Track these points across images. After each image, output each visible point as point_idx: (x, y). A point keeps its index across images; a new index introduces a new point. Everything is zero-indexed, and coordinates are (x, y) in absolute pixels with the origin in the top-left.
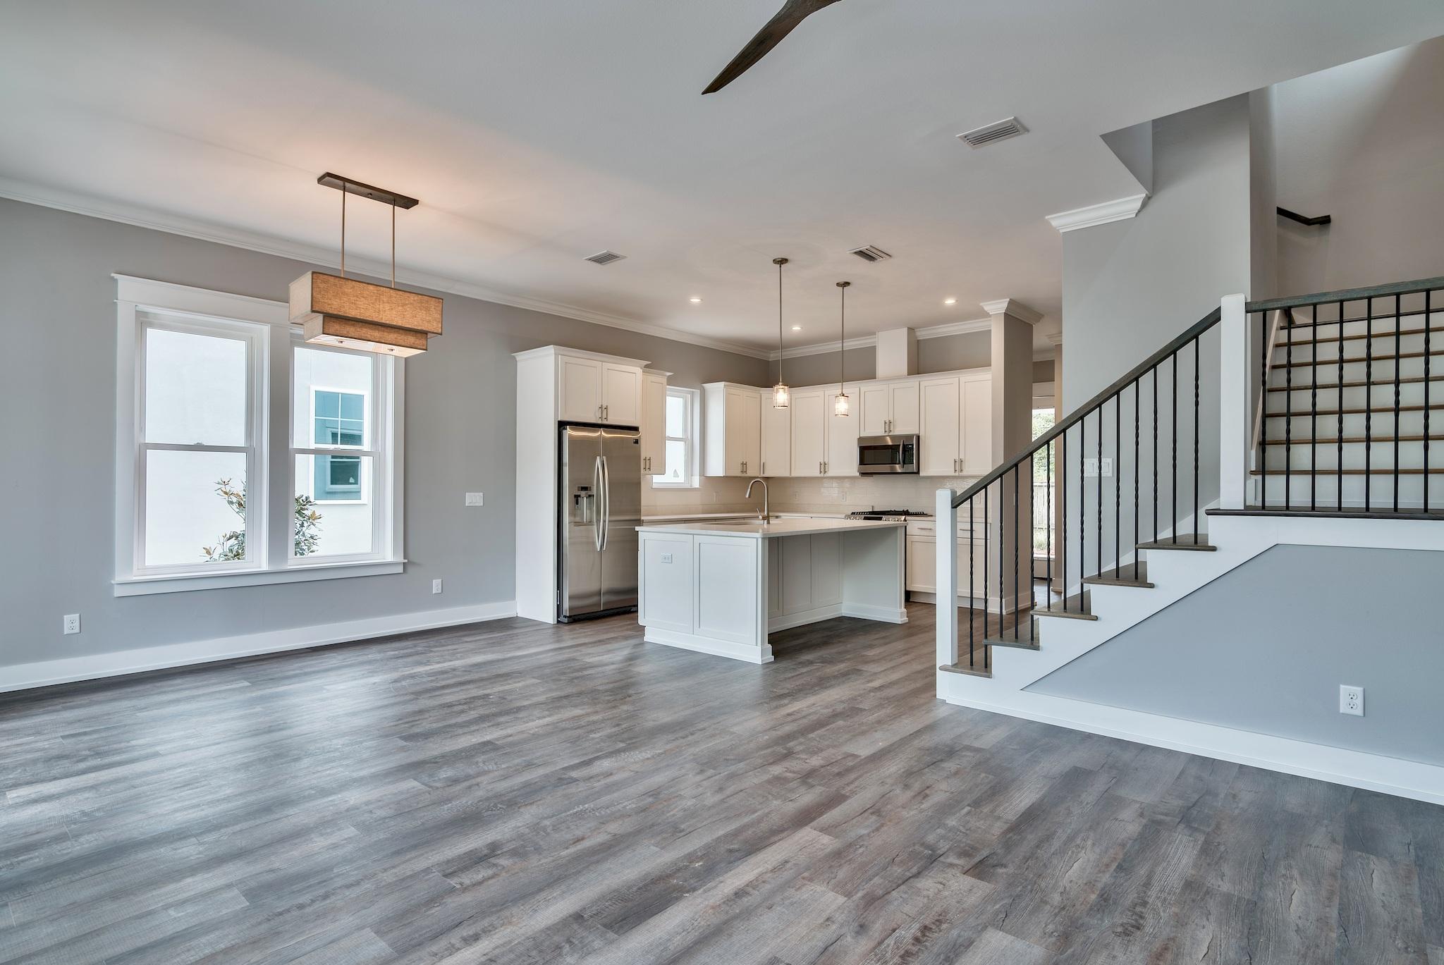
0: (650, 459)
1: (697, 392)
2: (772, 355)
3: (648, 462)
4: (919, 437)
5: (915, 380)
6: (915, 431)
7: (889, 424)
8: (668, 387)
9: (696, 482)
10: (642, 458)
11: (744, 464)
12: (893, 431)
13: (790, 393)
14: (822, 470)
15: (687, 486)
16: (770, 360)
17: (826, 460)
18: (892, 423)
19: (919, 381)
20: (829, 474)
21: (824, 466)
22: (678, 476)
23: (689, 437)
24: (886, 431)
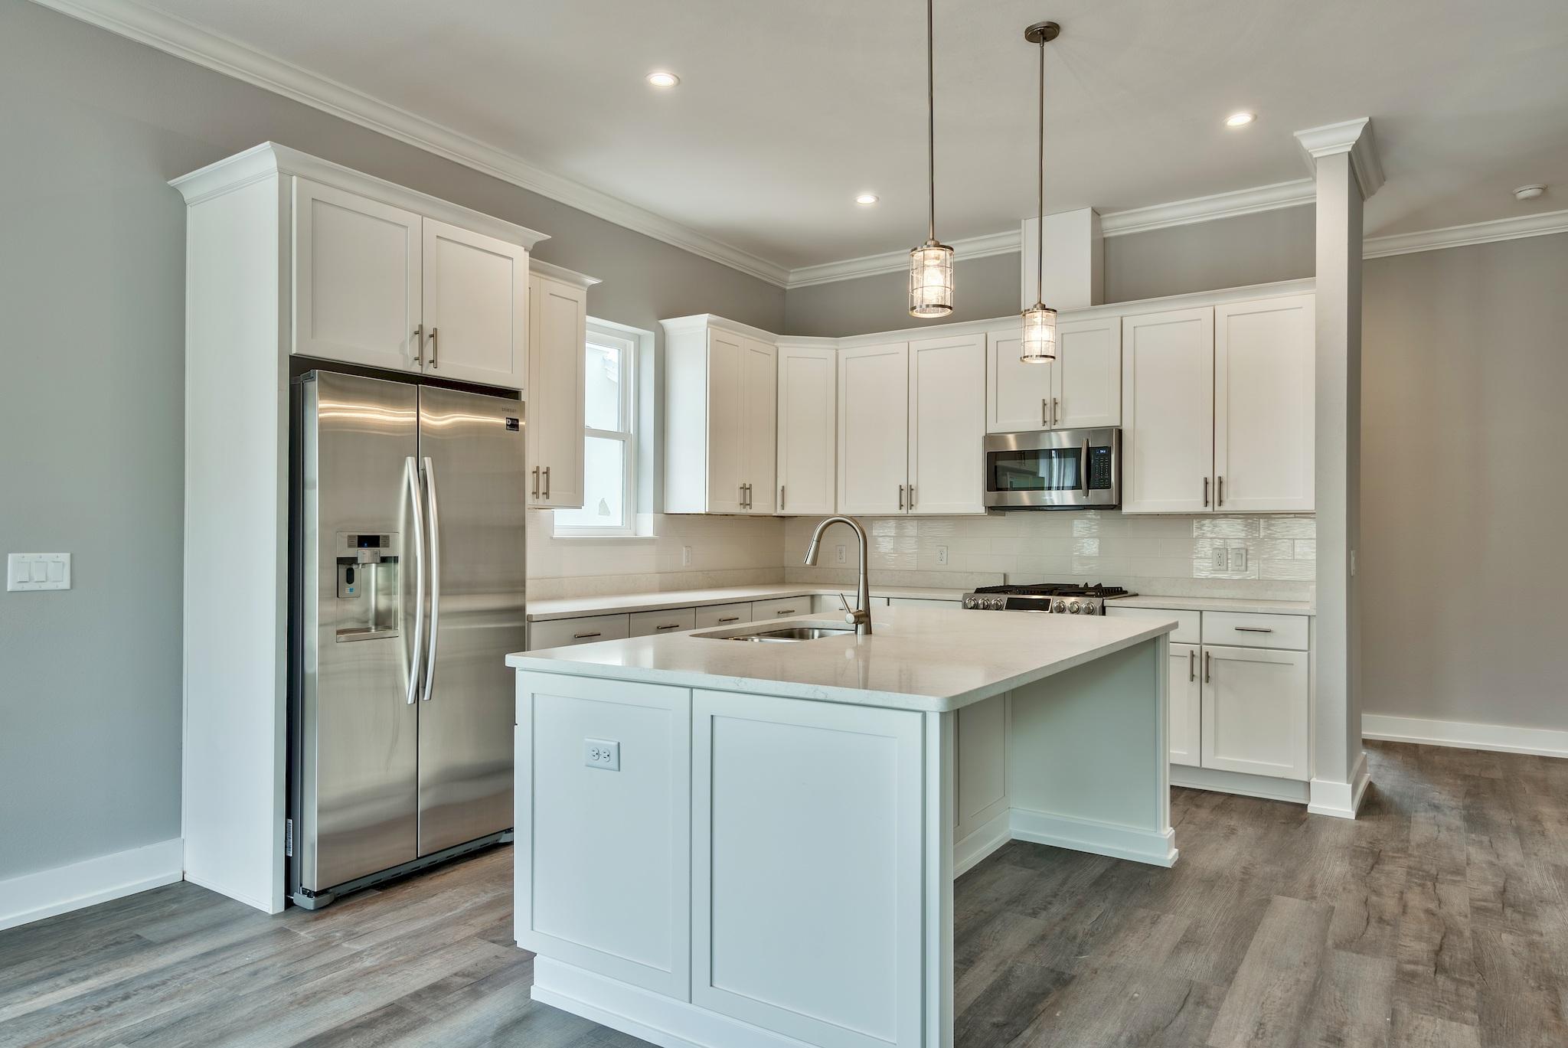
0: (547, 473)
1: (649, 336)
2: (791, 278)
3: (543, 478)
4: (1120, 432)
5: (1110, 316)
6: (1112, 421)
7: (1051, 408)
8: (589, 319)
9: (647, 526)
10: (529, 469)
11: (746, 489)
12: (1063, 421)
13: (836, 347)
14: (904, 502)
15: (629, 534)
16: (788, 288)
17: (912, 482)
18: (1059, 405)
19: (1124, 319)
20: (919, 510)
21: (908, 494)
22: (609, 512)
23: (632, 432)
24: (1045, 422)
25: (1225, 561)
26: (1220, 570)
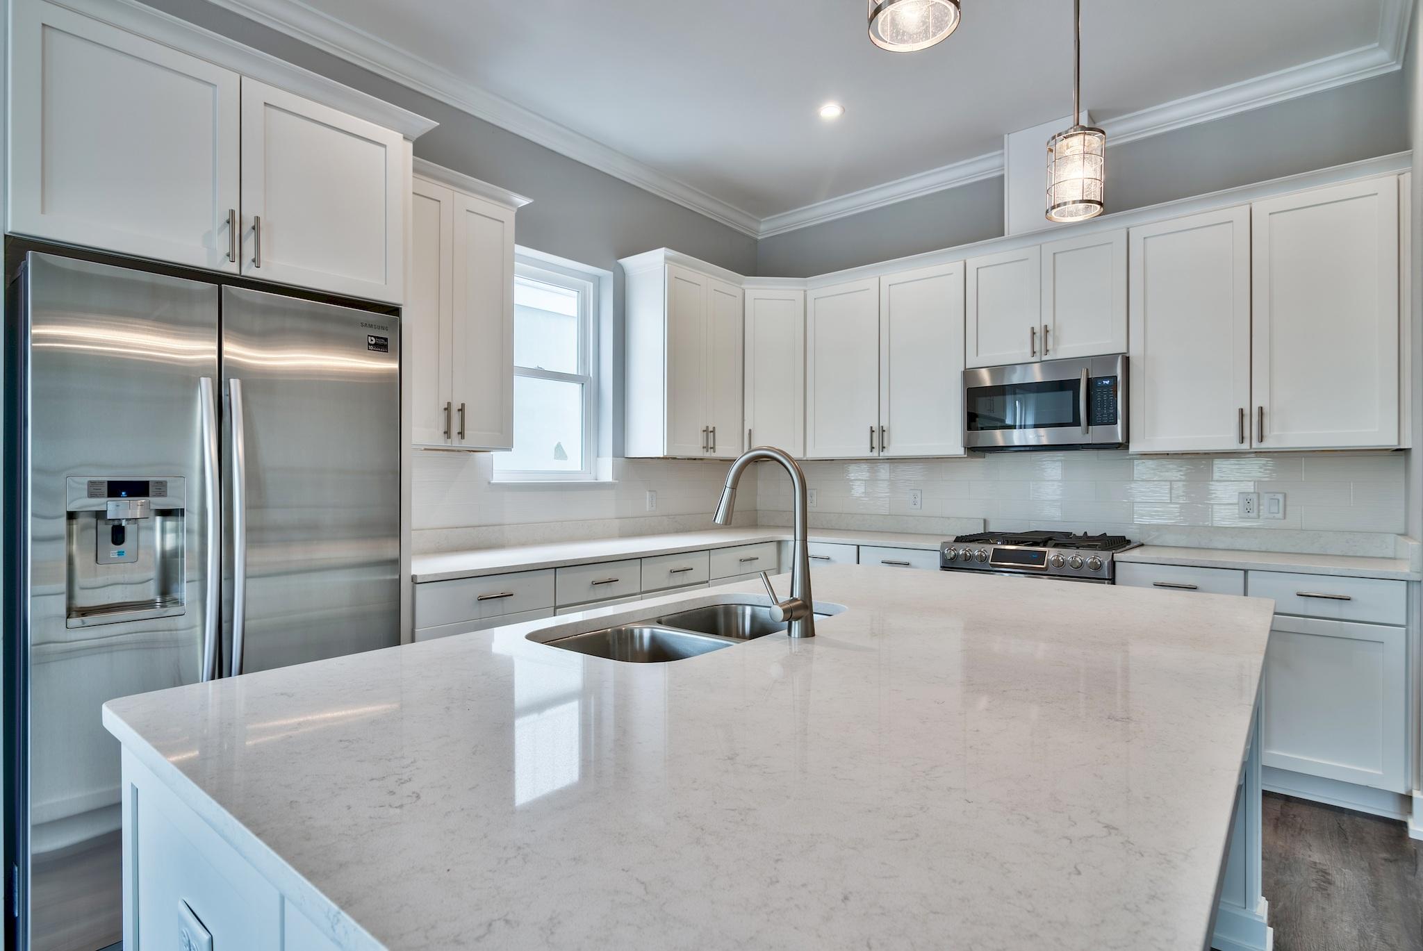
0: (462, 410)
1: (607, 275)
2: (762, 227)
3: (457, 416)
4: (1128, 358)
5: (1115, 228)
6: (1117, 347)
7: (1042, 336)
8: (519, 249)
9: (606, 471)
11: (709, 432)
12: (1055, 350)
13: (804, 288)
14: (875, 444)
15: (589, 479)
16: (759, 238)
17: (884, 423)
18: (1051, 333)
19: (1131, 229)
20: (891, 452)
21: (879, 435)
22: (566, 457)
23: (591, 375)
24: (1034, 353)
25: (1255, 507)
26: (1249, 518)
